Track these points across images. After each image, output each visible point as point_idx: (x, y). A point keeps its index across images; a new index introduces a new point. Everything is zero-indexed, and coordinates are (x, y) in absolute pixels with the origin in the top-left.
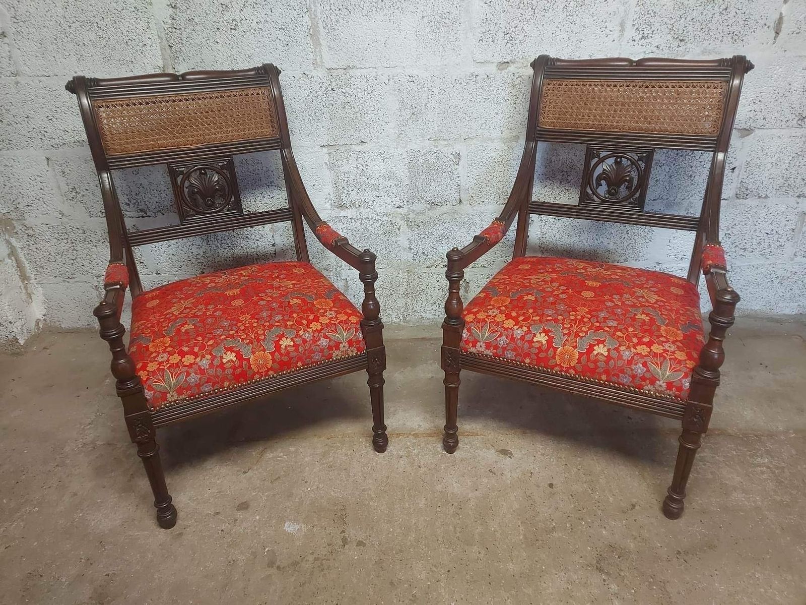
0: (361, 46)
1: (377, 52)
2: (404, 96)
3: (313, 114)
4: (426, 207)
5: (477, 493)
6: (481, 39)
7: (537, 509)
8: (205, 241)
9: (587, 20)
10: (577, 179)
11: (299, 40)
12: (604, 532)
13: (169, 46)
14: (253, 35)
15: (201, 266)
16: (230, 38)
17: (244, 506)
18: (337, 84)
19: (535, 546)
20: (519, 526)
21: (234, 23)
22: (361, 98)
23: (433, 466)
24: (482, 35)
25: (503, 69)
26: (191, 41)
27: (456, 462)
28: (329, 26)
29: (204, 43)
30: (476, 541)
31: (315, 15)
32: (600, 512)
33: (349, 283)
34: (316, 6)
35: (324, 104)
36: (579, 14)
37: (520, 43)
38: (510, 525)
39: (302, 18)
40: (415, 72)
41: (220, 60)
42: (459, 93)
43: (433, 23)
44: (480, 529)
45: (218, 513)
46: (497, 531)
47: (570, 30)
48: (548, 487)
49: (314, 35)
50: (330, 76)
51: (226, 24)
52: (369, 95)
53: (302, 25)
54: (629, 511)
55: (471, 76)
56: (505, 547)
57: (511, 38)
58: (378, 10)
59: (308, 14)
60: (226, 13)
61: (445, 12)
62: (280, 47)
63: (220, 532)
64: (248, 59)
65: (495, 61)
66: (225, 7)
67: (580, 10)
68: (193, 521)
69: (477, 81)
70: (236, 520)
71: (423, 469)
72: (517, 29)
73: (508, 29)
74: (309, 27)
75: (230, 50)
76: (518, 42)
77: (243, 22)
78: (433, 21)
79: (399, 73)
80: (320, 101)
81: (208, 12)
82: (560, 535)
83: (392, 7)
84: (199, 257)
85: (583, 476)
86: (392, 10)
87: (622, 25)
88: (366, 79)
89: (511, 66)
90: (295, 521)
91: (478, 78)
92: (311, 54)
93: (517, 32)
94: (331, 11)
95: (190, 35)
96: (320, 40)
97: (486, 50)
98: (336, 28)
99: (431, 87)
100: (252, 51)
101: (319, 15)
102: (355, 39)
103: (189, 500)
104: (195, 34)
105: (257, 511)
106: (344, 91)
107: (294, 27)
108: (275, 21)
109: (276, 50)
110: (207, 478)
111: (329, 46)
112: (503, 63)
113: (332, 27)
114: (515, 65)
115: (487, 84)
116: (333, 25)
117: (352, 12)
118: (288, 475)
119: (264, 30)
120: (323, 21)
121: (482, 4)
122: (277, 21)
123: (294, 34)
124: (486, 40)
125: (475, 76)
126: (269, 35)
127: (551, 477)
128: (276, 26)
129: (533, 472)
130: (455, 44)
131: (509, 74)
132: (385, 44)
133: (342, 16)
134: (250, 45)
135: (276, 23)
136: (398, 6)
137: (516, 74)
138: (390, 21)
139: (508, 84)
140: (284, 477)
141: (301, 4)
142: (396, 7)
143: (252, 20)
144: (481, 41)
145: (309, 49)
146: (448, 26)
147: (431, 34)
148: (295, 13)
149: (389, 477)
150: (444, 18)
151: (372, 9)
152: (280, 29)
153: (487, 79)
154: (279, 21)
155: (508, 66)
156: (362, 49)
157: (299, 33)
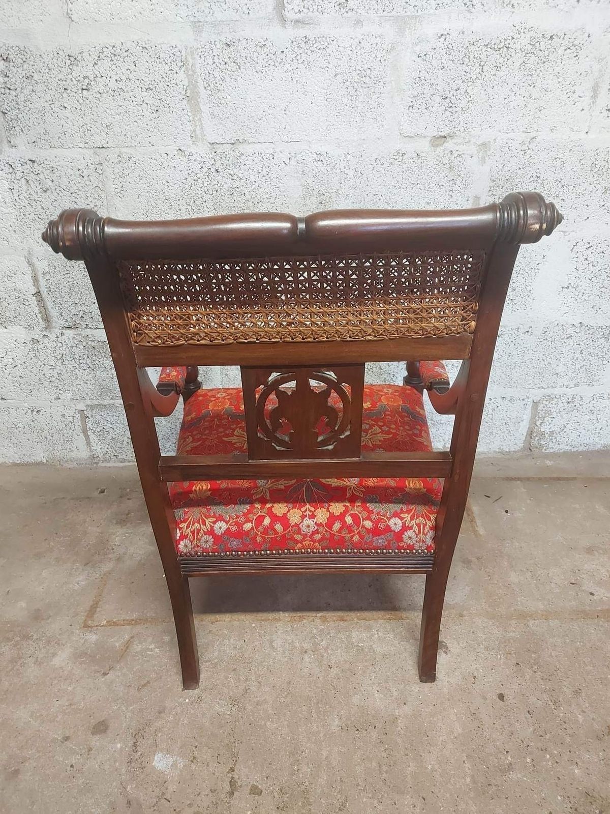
0: (253, 114)
1: (275, 122)
2: (310, 180)
3: (192, 202)
5: (406, 708)
6: (411, 105)
7: (485, 734)
8: (60, 361)
9: (550, 81)
10: (524, 286)
11: (172, 105)
12: (576, 771)
13: (3, 112)
14: (111, 98)
15: (55, 391)
16: (81, 101)
17: (101, 728)
18: (223, 164)
19: (487, 795)
20: (464, 762)
21: (86, 81)
22: (254, 183)
23: (347, 666)
24: (413, 99)
25: (437, 146)
26: (30, 105)
27: (377, 659)
28: (212, 86)
29: (48, 109)
30: (409, 786)
31: (193, 71)
32: (568, 739)
34: (194, 59)
35: (206, 190)
36: (541, 73)
37: (462, 110)
38: (453, 761)
39: (175, 74)
40: (323, 150)
41: (70, 131)
42: (381, 176)
43: (349, 83)
44: (412, 767)
45: (67, 739)
46: (436, 771)
47: (527, 94)
48: (498, 700)
49: (191, 97)
50: (213, 154)
51: (76, 82)
52: (264, 178)
53: (176, 84)
54: (606, 737)
55: (396, 154)
56: (448, 795)
57: (451, 105)
58: (277, 64)
59: (183, 69)
60: (74, 67)
61: (366, 67)
62: (147, 114)
63: (69, 768)
65: (429, 134)
66: (73, 60)
67: (542, 69)
68: (34, 751)
69: (403, 161)
70: (90, 750)
71: (334, 671)
72: (458, 91)
73: (447, 92)
74: (185, 87)
75: (82, 118)
76: (459, 109)
77: (98, 79)
78: (349, 80)
79: (304, 150)
80: (201, 185)
81: (51, 66)
82: (519, 775)
84: (53, 379)
85: (541, 681)
86: (296, 64)
87: (595, 90)
88: (260, 158)
89: (448, 142)
90: (169, 751)
91: (405, 157)
92: (188, 123)
93: (459, 95)
94: (214, 65)
95: (29, 97)
96: (201, 105)
97: (417, 120)
98: (221, 88)
99: (345, 168)
101: (198, 70)
102: (246, 103)
103: (31, 716)
104: (35, 97)
105: (118, 735)
106: (232, 173)
107: (166, 86)
108: (140, 79)
109: (142, 118)
110: (56, 682)
111: (212, 114)
112: (438, 138)
113: (216, 87)
114: (453, 140)
115: (416, 165)
116: (217, 85)
117: (242, 67)
118: (161, 678)
119: (126, 91)
120: (203, 78)
121: (415, 58)
122: (143, 79)
123: (165, 97)
124: (418, 106)
125: (401, 155)
126: (133, 98)
127: (500, 684)
128: (141, 85)
129: (476, 675)
130: (377, 112)
131: (446, 152)
132: (285, 110)
133: (229, 73)
134: (108, 111)
135: (142, 81)
136: (303, 58)
137: (454, 152)
138: (292, 80)
139: (444, 165)
140: (155, 681)
141: (174, 55)
142: (300, 61)
143: (110, 77)
144: (411, 108)
145: (186, 116)
146: (369, 87)
147: (346, 97)
148: (167, 67)
149: (291, 683)
150: (363, 75)
151: (269, 62)
152: (147, 89)
153: (417, 158)
154: (146, 79)
155: (444, 142)
156: (255, 118)
157: (172, 95)
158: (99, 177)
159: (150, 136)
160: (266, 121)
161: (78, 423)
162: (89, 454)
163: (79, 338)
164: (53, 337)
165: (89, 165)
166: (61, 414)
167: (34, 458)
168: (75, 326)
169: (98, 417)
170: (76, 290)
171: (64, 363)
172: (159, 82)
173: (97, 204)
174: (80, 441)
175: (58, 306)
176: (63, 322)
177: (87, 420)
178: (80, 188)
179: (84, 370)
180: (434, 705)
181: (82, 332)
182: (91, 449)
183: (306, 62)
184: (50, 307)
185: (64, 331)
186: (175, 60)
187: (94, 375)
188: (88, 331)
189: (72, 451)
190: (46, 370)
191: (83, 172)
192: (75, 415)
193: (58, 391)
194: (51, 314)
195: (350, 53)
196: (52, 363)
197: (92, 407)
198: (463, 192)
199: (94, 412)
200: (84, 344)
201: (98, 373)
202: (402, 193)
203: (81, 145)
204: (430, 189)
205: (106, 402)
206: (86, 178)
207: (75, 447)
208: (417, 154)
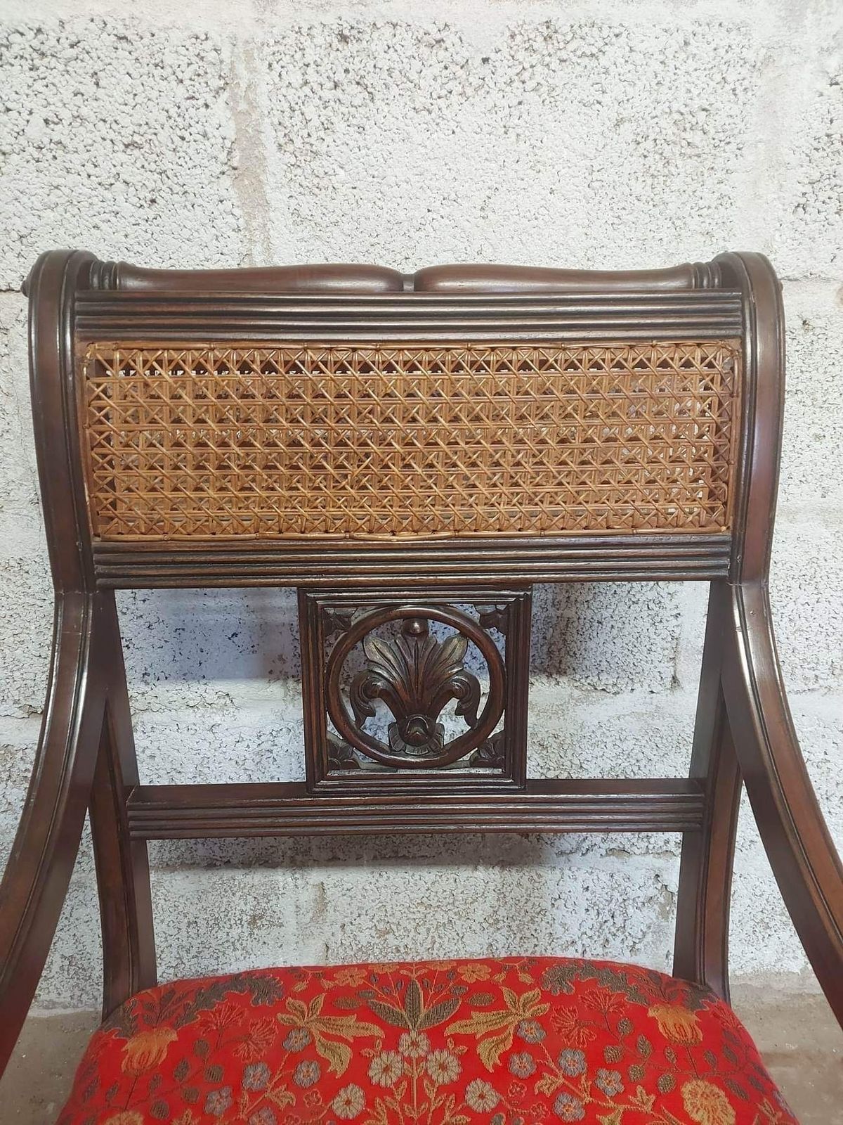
0: (401, 215)
1: (455, 237)
4: (571, 696)
6: (803, 201)
11: (193, 187)
14: (33, 164)
24: (808, 189)
28: (298, 142)
31: (250, 103)
33: (329, 893)
34: (253, 71)
39: (203, 110)
43: (649, 144)
49: (243, 170)
53: (205, 136)
58: (469, 91)
59: (224, 96)
61: (695, 106)
62: (126, 208)
64: (18, 246)
65: (838, 274)
74: (228, 143)
78: (652, 137)
83: (517, 84)
86: (519, 92)
94: (307, 90)
96: (267, 189)
97: (813, 239)
98: (322, 148)
100: (31, 221)
101: (264, 102)
102: (385, 188)
107: (176, 139)
108: (110, 120)
109: (113, 219)
111: (296, 212)
113: (308, 147)
115: (799, 348)
116: (312, 140)
117: (378, 96)
119: (70, 148)
120: (276, 122)
121: (823, 85)
122: (118, 118)
123: (175, 167)
124: (819, 204)
126: (89, 166)
128: (112, 135)
130: (716, 216)
132: (483, 209)
133: (343, 109)
134: (24, 199)
135: (114, 126)
136: (538, 78)
138: (506, 133)
141: (202, 58)
142: (531, 85)
143: (31, 113)
144: (800, 209)
145: (230, 219)
146: (699, 156)
147: (641, 179)
148: (181, 92)
150: (688, 126)
151: (450, 85)
152: (127, 146)
153: (803, 331)
154: (125, 121)
156: (406, 225)
157: (190, 164)
160: (433, 234)
172: (158, 127)
183: (544, 89)
186: (201, 72)
195: (659, 68)
204: (826, 405)
208: (804, 323)
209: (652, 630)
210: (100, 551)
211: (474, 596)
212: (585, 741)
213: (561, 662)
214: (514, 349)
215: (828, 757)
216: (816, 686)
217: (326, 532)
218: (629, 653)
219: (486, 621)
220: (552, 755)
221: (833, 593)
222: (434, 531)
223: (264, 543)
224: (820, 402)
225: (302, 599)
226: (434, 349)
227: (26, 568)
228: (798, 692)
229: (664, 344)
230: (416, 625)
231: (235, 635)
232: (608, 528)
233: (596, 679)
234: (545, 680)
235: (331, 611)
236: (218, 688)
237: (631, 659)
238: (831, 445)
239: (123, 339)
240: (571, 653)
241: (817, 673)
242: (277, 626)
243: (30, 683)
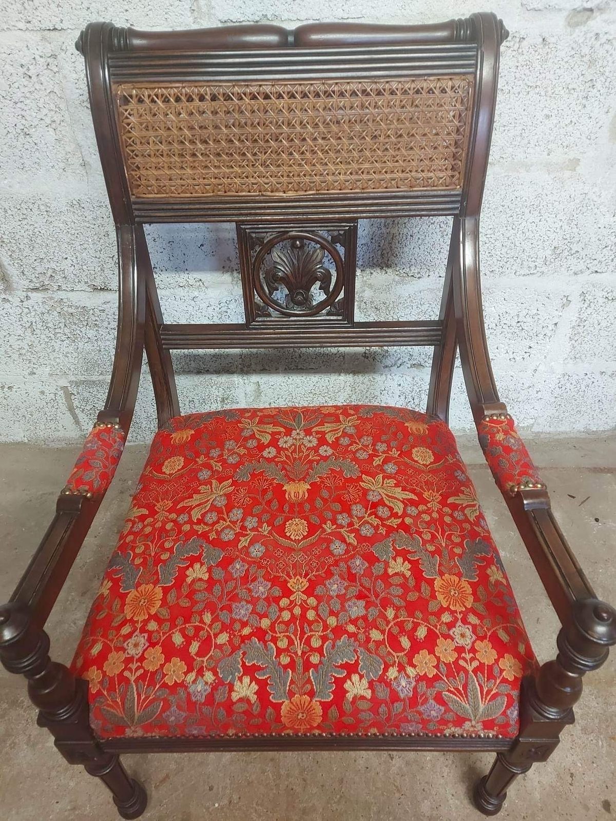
4: (394, 280)
8: (29, 330)
15: (28, 365)
25: (577, 24)
33: (262, 387)
48: (603, 810)
65: (567, 6)
69: (520, 50)
89: (595, 18)
91: (525, 43)
110: (54, 773)
112: (579, 12)
114: (603, 15)
115: (539, 57)
118: (182, 770)
125: (518, 40)
127: (604, 785)
129: (573, 771)
131: (589, 35)
137: (601, 36)
139: (582, 56)
140: (176, 774)
149: (344, 782)
153: (542, 46)
155: (588, 19)
158: (53, 77)
159: (127, 11)
161: (61, 400)
162: (79, 433)
163: (51, 302)
164: (16, 301)
165: (38, 57)
166: (40, 390)
167: (12, 437)
168: (44, 287)
169: (86, 394)
170: (39, 242)
171: (35, 333)
173: (55, 118)
174: (68, 419)
175: (16, 262)
176: (26, 283)
177: (73, 397)
178: (28, 95)
179: (63, 341)
180: (524, 818)
181: (54, 296)
182: (81, 430)
184: (6, 264)
185: (29, 294)
187: (76, 347)
188: (61, 295)
189: (58, 431)
190: (12, 340)
191: (28, 69)
192: (56, 392)
193: (32, 365)
194: (9, 272)
196: (20, 332)
197: (77, 384)
198: (603, 100)
199: (80, 388)
200: (58, 309)
201: (81, 345)
202: (511, 100)
203: (22, 25)
204: (554, 95)
205: (94, 378)
206: (34, 78)
207: (60, 425)
208: (544, 39)
209: (442, 240)
210: (135, 203)
211: (327, 226)
212: (400, 305)
213: (388, 260)
214: (348, 83)
215: (539, 312)
216: (535, 271)
217: (249, 192)
218: (427, 254)
219: (335, 240)
220: (382, 314)
221: (549, 216)
222: (306, 191)
223: (218, 199)
224: (550, 93)
225: (238, 229)
226: (304, 84)
227: (83, 205)
228: (524, 275)
229: (432, 78)
230: (298, 243)
231: (202, 245)
232: (398, 188)
233: (408, 270)
234: (379, 271)
235: (254, 235)
236: (195, 276)
237: (429, 258)
238: (555, 122)
239: (136, 82)
240: (395, 255)
241: (536, 264)
242: (225, 240)
243: (93, 272)
